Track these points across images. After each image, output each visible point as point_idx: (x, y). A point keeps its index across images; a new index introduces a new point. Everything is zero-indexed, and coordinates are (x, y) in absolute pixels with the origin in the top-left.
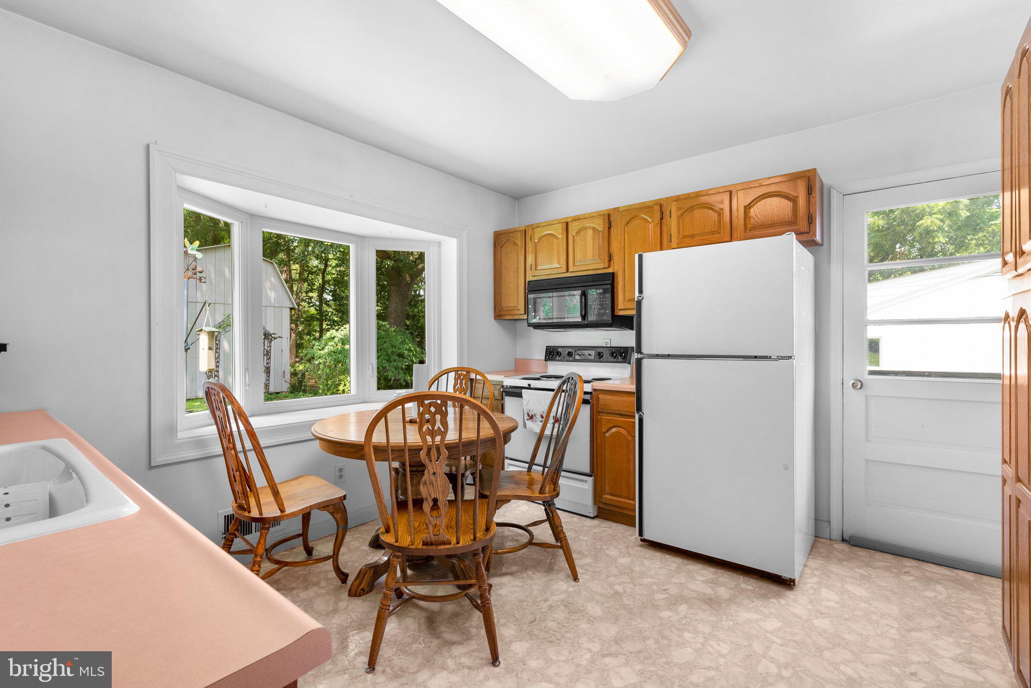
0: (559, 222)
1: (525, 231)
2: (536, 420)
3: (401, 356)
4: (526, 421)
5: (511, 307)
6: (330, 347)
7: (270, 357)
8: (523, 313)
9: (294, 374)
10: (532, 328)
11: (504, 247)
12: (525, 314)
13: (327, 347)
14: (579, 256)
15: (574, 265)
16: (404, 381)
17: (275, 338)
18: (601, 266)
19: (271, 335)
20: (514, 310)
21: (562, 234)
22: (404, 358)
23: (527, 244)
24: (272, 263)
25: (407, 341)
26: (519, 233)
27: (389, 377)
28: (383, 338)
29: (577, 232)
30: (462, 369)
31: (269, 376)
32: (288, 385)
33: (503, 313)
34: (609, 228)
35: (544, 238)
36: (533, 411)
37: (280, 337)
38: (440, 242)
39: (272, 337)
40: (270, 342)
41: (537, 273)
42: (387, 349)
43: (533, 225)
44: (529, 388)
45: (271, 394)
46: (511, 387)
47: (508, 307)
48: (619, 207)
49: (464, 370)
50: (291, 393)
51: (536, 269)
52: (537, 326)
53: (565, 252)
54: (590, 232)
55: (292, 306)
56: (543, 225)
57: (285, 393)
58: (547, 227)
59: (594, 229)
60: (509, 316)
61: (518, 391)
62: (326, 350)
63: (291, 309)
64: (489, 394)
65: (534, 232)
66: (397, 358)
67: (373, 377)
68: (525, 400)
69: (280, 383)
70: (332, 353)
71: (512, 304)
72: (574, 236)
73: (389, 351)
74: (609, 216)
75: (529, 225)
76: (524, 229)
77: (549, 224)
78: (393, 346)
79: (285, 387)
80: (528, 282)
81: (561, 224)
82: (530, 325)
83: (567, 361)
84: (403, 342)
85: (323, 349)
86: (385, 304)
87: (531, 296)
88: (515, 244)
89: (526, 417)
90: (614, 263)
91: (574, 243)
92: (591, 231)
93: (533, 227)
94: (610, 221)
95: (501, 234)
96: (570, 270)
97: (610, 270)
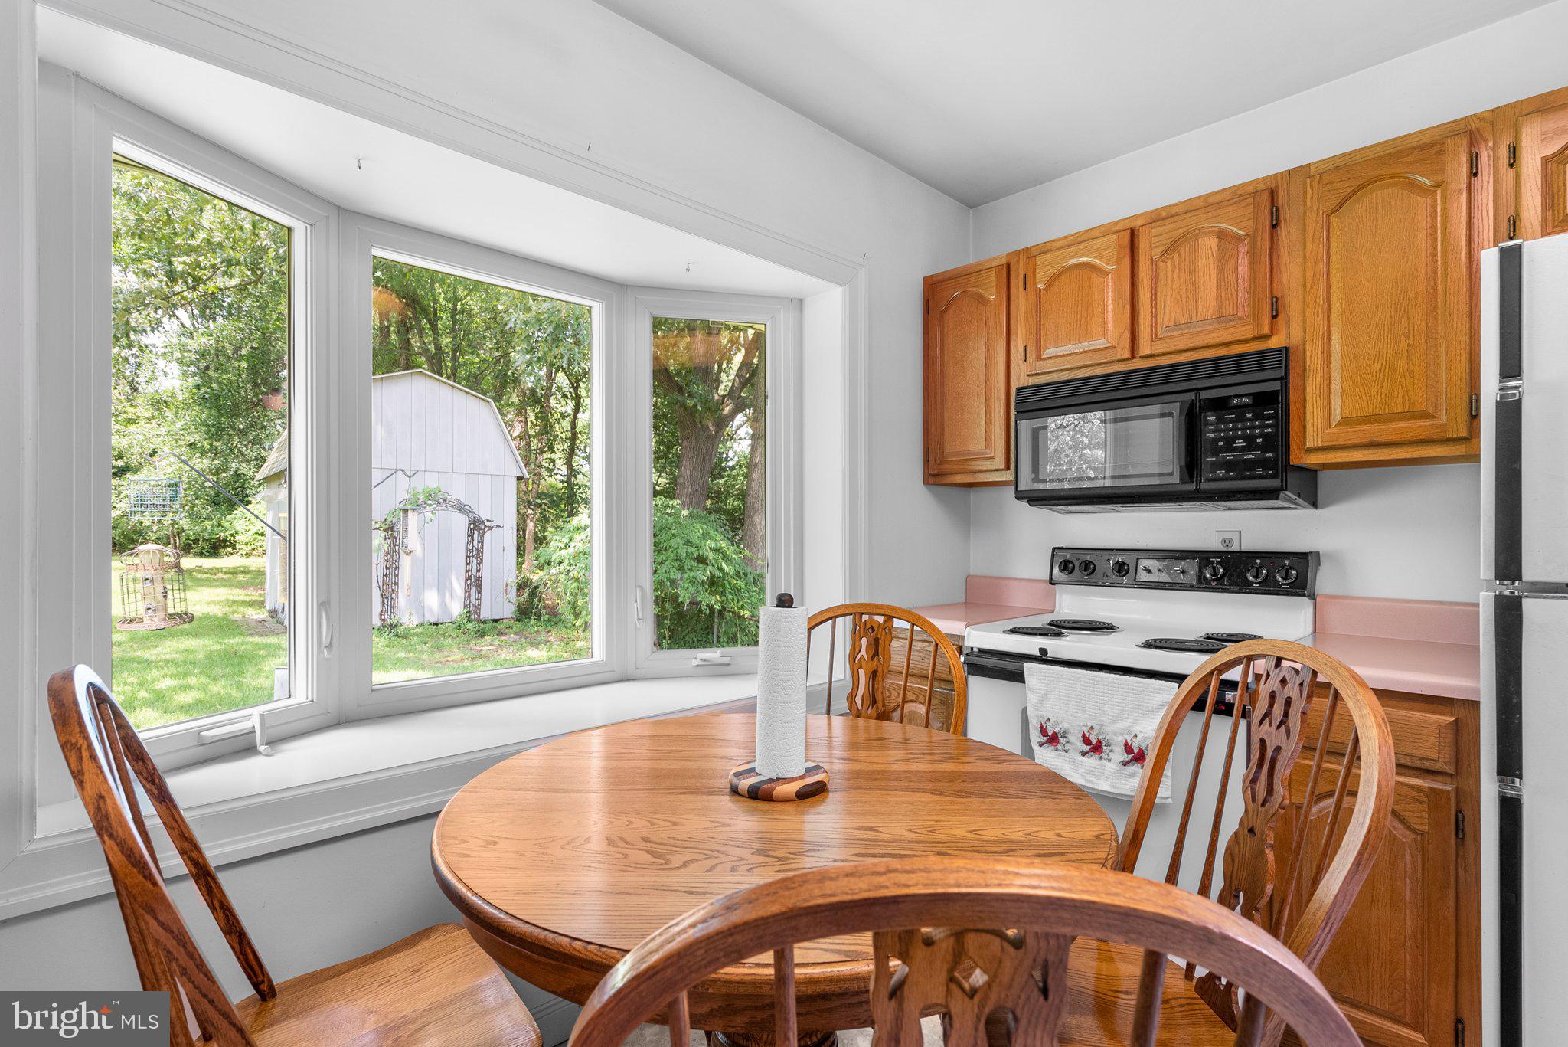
0: (1107, 230)
1: (1008, 266)
2: (1068, 747)
3: (702, 560)
4: (1036, 747)
5: (969, 453)
6: (578, 545)
7: (482, 560)
8: (1003, 467)
9: (521, 587)
10: (1024, 505)
11: (951, 313)
12: (1008, 468)
13: (572, 544)
14: (1170, 312)
15: (1155, 338)
16: (708, 606)
17: (490, 528)
18: (1247, 332)
19: (483, 522)
20: (977, 459)
21: (1119, 260)
22: (707, 564)
23: (1013, 298)
24: (488, 402)
25: (712, 532)
26: (992, 273)
27: (680, 599)
28: (670, 529)
29: (1166, 252)
30: (872, 609)
31: (480, 593)
32: (513, 608)
33: (947, 467)
34: (1274, 226)
35: (1063, 278)
36: (1057, 723)
37: (498, 526)
38: (801, 301)
39: (485, 526)
40: (482, 535)
41: (1042, 366)
42: (678, 548)
43: (1029, 249)
44: (1042, 658)
45: (485, 622)
46: (982, 651)
47: (959, 454)
48: (1309, 165)
49: (878, 611)
50: (518, 620)
51: (1039, 358)
52: (1039, 499)
53: (1128, 307)
54: (1209, 246)
55: (520, 475)
56: (1057, 245)
57: (507, 621)
58: (1073, 249)
59: (1222, 235)
60: (963, 476)
61: (1011, 665)
62: (571, 550)
63: (519, 479)
64: (921, 665)
65: (1035, 265)
66: (694, 563)
67: (644, 618)
68: (1033, 690)
69: (499, 603)
70: (581, 555)
71: (972, 447)
72: (1154, 262)
73: (682, 552)
74: (1273, 194)
75: (1019, 252)
76: (1004, 261)
77: (1079, 240)
78: (688, 543)
79: (508, 610)
80: (1018, 389)
81: (1116, 235)
82: (1020, 496)
83: (1112, 585)
84: (706, 536)
85: (566, 547)
86: (673, 474)
87: (1026, 426)
88: (982, 300)
89: (1035, 737)
90: (1288, 323)
91: (1155, 279)
92: (1214, 242)
93: (1030, 255)
94: (1277, 209)
95: (944, 281)
96: (1144, 349)
97: (1275, 343)
